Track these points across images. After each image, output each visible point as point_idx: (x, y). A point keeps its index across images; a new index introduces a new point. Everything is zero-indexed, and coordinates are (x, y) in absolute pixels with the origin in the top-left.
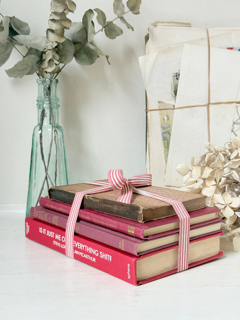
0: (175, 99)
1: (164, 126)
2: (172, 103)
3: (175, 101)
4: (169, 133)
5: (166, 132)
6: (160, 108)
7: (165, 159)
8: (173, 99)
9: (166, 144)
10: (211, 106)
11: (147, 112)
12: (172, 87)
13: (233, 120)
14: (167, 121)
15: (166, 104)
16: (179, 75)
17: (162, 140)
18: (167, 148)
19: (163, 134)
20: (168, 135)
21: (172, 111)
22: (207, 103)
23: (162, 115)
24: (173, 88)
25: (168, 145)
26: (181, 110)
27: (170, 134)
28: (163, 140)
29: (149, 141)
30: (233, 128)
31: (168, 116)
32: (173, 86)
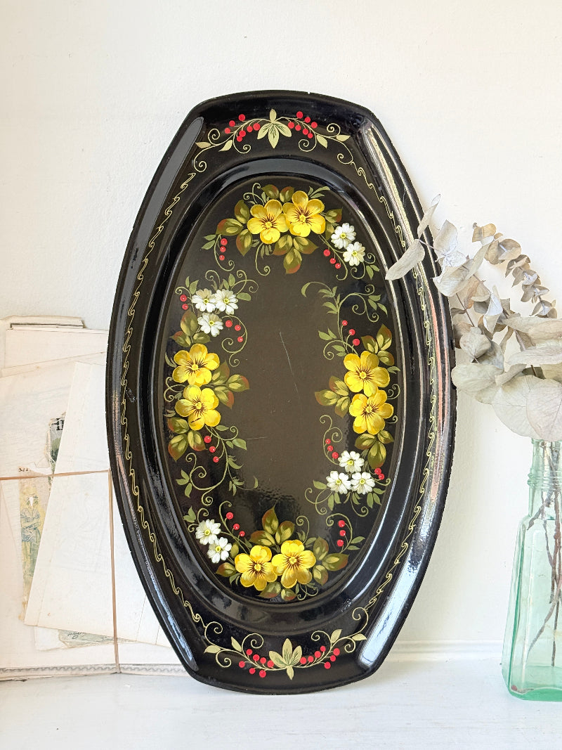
0: (54, 465)
1: (27, 515)
2: (47, 472)
3: (54, 470)
4: (35, 529)
5: (30, 527)
8: (49, 466)
9: (29, 550)
12: (47, 444)
14: (34, 506)
15: (34, 473)
16: (63, 422)
17: (20, 542)
18: (29, 557)
19: (23, 530)
20: (34, 533)
23: (24, 494)
24: (50, 446)
25: (33, 552)
27: (39, 532)
28: (23, 541)
31: (36, 497)
32: (49, 441)
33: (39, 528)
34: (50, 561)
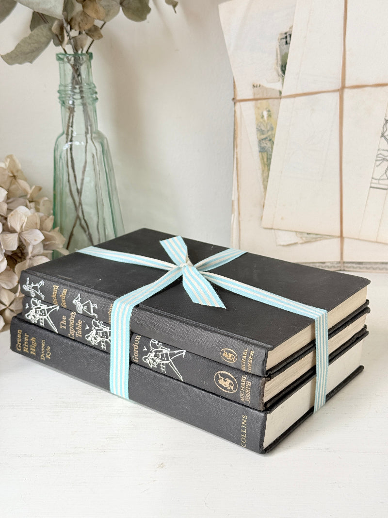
0: (283, 80)
1: (263, 128)
2: (277, 86)
3: (283, 84)
4: (270, 140)
5: (265, 139)
6: (258, 97)
7: (264, 184)
8: (279, 81)
9: (265, 160)
10: (347, 92)
11: (235, 103)
12: (277, 59)
13: (385, 116)
14: (268, 120)
15: (266, 89)
16: (290, 35)
17: (258, 152)
18: (266, 166)
19: (260, 141)
20: (268, 144)
21: (276, 101)
22: (338, 86)
23: (258, 109)
24: (279, 60)
25: (269, 161)
26: (292, 100)
27: (273, 143)
28: (260, 152)
29: (237, 155)
30: (385, 130)
31: (269, 111)
32: (279, 56)
33: (273, 140)
34: (282, 172)
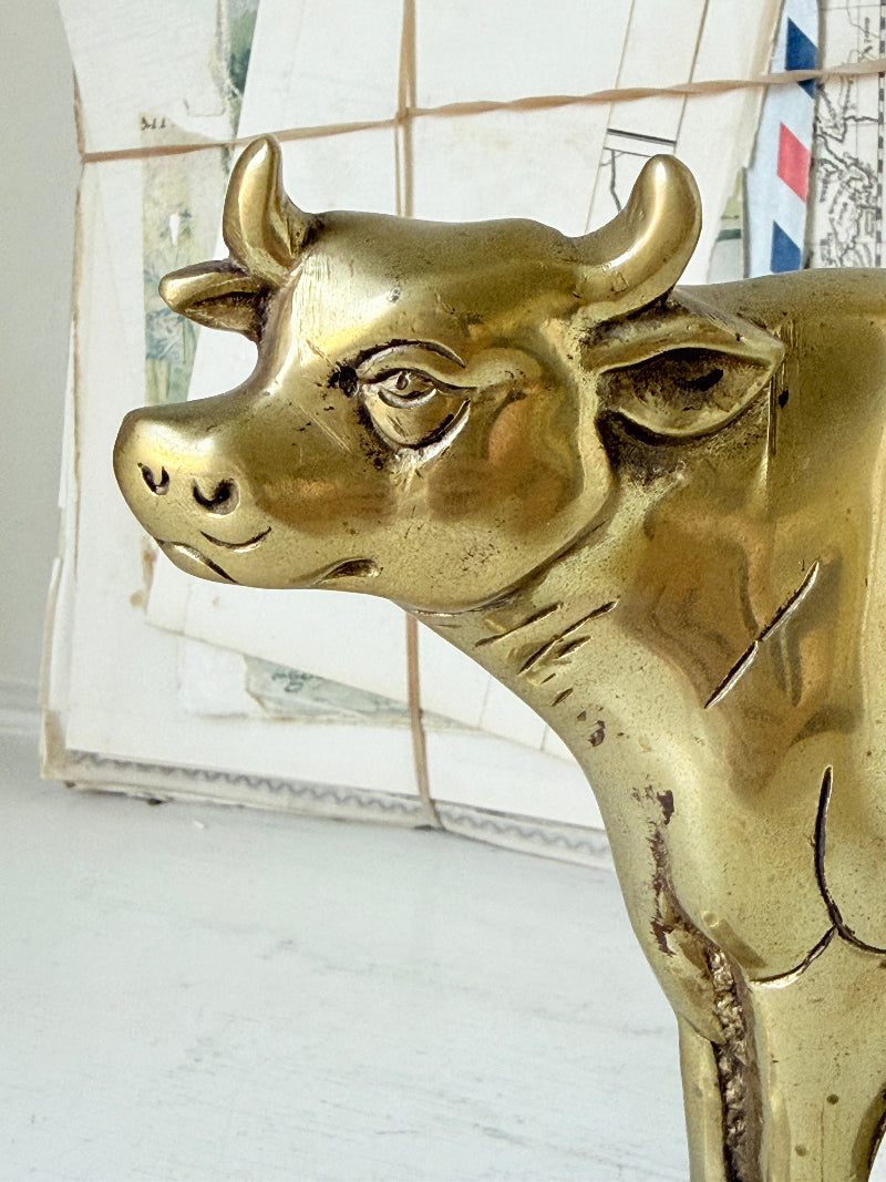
0: (237, 107)
8: (223, 110)
12: (219, 34)
15: (186, 134)
19: (150, 324)
20: (175, 330)
24: (225, 38)
31: (186, 215)
